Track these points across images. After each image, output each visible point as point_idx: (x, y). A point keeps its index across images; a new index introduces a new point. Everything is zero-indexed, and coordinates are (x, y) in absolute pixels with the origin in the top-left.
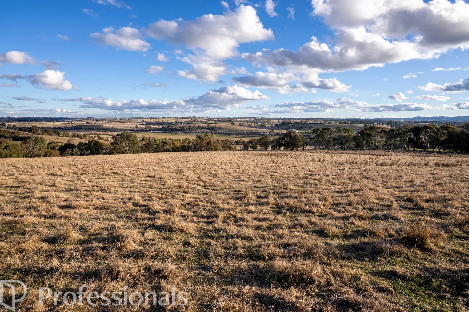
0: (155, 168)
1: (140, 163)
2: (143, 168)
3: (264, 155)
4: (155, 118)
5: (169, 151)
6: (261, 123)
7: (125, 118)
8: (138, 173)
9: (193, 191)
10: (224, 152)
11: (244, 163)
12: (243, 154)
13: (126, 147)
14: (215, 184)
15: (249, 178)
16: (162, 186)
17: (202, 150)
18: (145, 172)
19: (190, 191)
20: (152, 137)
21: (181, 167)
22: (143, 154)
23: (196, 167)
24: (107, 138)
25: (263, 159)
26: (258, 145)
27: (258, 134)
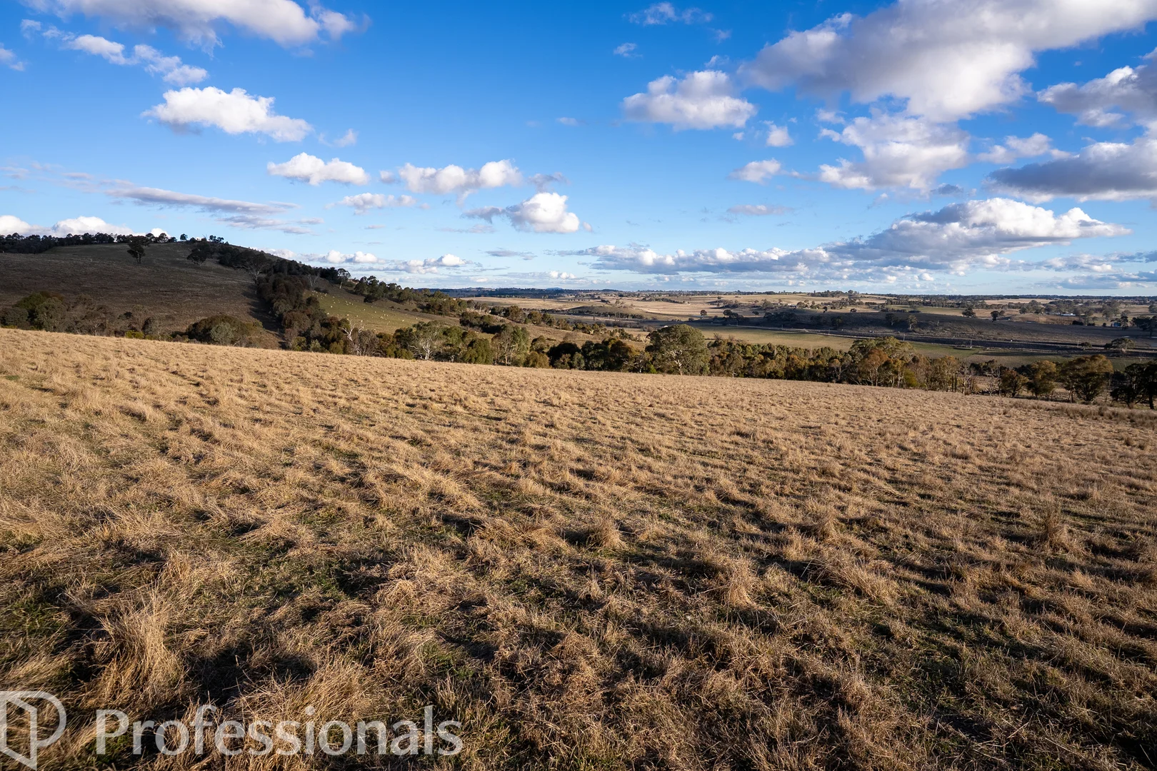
0: (749, 416)
1: (711, 400)
2: (721, 411)
3: (1083, 415)
4: (749, 293)
5: (777, 378)
6: (1076, 313)
7: (680, 293)
8: (710, 421)
9: (865, 490)
10: (936, 394)
11: (1007, 431)
12: (1002, 405)
13: (677, 358)
14: (927, 482)
15: (1038, 481)
16: (776, 464)
17: (865, 382)
18: (729, 421)
19: (855, 487)
20: (737, 338)
21: (813, 420)
22: (714, 379)
23: (857, 427)
24: (639, 335)
25: (1078, 428)
26: (1054, 383)
27: (1058, 349)
